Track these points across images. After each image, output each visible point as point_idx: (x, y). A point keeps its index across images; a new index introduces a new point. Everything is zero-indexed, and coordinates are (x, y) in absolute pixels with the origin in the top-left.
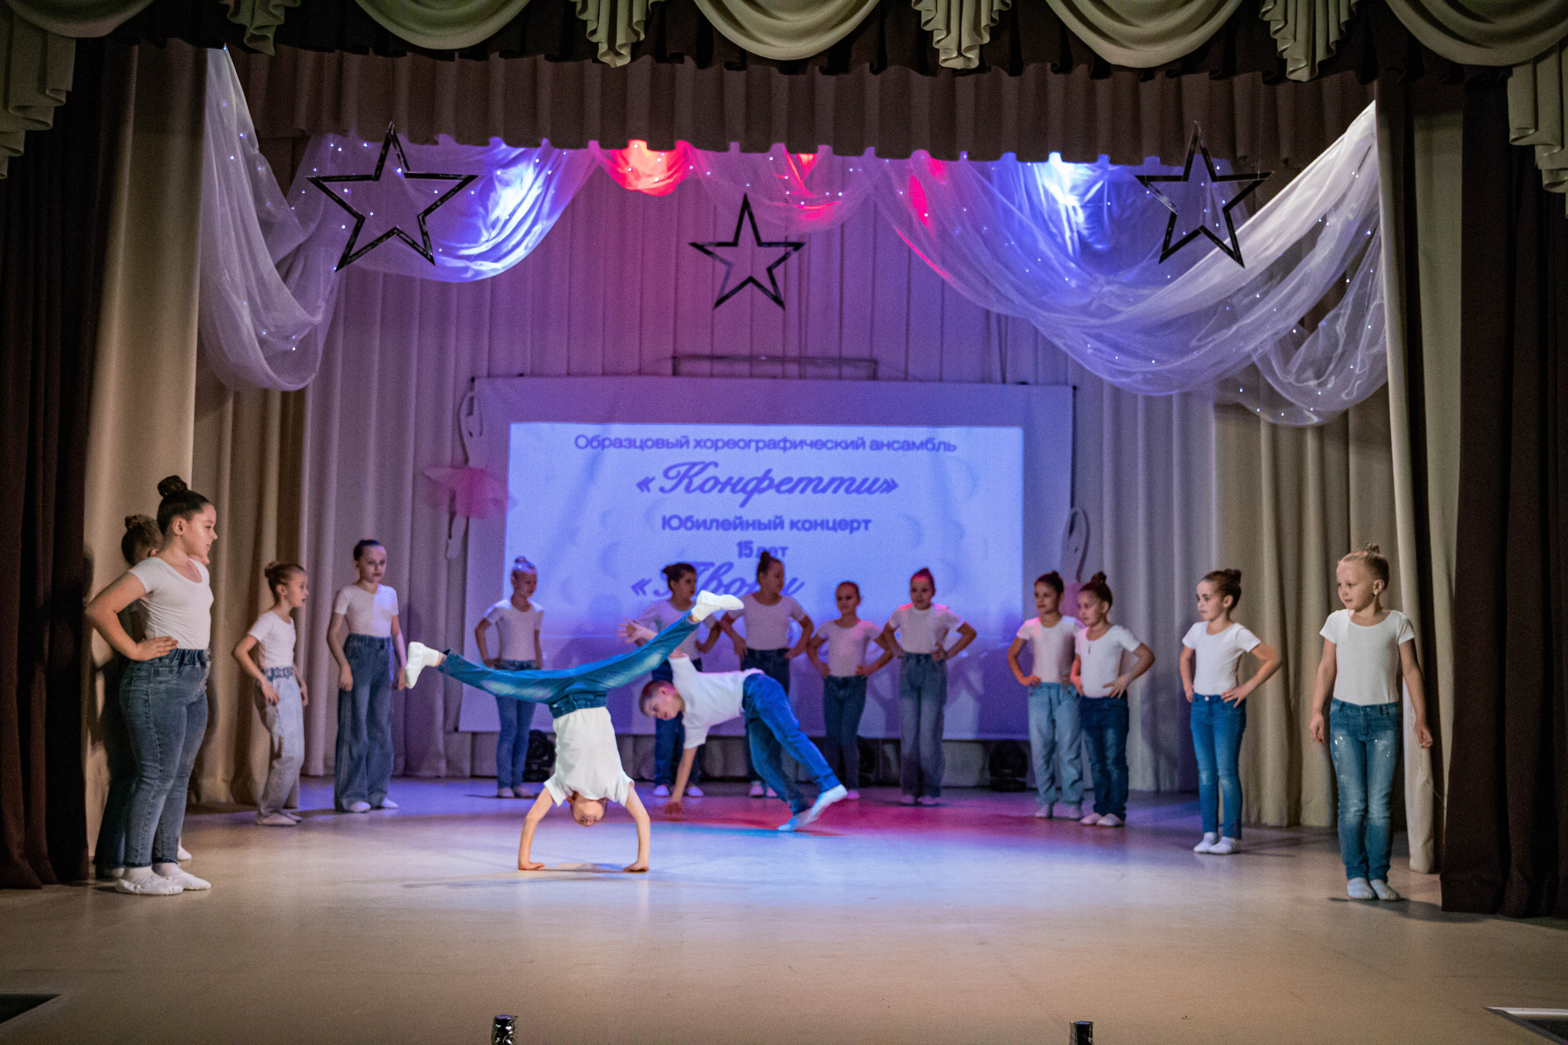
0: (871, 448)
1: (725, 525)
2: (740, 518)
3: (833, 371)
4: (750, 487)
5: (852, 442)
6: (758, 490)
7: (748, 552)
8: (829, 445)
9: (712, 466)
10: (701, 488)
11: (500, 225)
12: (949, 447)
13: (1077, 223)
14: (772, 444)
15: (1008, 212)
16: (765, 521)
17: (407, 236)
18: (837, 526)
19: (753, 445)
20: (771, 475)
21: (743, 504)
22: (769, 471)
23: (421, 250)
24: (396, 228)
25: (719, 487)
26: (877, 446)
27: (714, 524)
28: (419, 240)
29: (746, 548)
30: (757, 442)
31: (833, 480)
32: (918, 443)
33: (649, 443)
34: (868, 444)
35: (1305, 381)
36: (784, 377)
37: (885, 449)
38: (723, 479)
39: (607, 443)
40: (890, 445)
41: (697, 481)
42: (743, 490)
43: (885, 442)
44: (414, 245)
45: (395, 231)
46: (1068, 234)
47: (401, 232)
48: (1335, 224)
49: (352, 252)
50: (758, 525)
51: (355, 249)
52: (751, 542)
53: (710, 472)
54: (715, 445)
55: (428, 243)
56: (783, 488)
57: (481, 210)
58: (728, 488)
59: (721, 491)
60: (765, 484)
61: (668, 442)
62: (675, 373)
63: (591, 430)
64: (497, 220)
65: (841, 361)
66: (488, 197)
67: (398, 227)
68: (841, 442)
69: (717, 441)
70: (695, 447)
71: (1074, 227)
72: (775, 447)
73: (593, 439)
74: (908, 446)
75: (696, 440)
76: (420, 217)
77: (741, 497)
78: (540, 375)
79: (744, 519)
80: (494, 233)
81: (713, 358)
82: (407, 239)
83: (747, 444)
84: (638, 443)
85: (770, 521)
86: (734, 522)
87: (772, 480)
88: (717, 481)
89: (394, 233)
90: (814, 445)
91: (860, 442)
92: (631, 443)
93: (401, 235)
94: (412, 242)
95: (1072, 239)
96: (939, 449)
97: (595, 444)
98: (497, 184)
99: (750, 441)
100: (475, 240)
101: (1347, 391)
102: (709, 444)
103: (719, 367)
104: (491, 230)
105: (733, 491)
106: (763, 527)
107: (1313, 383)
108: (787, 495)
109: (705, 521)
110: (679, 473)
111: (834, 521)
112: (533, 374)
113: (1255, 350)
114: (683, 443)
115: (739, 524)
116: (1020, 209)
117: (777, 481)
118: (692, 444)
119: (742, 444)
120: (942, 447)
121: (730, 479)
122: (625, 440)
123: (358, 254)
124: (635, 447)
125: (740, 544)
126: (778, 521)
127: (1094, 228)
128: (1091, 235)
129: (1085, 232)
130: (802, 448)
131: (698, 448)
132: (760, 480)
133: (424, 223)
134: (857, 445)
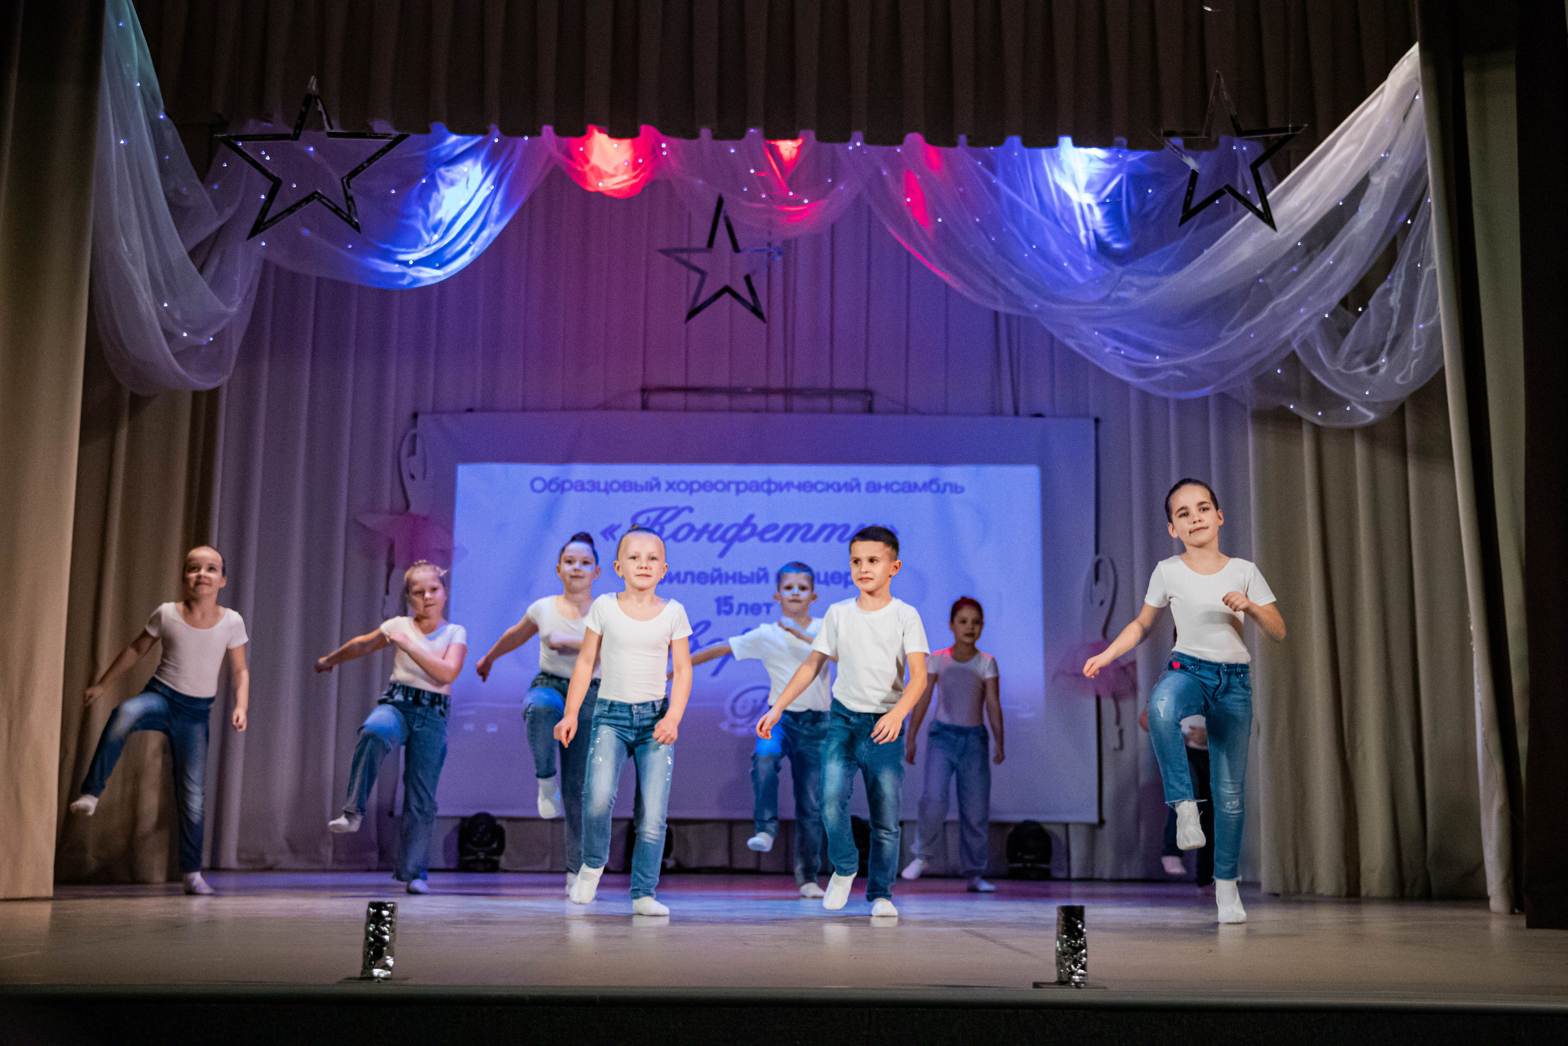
0: (867, 490)
1: (701, 578)
2: (719, 570)
3: (823, 403)
4: (729, 535)
5: (846, 484)
6: (738, 538)
7: (727, 608)
8: (820, 487)
9: (686, 512)
10: (674, 536)
11: (442, 229)
12: (956, 489)
13: (1093, 222)
14: (754, 487)
15: (1013, 205)
16: (747, 573)
17: (330, 201)
18: (829, 579)
19: (733, 487)
20: (754, 521)
21: (722, 554)
22: (751, 517)
23: (345, 216)
24: (316, 192)
25: (694, 535)
26: (874, 487)
27: (689, 577)
28: (343, 206)
29: (726, 604)
30: (738, 484)
31: (824, 527)
32: (920, 484)
33: (615, 486)
34: (863, 487)
35: (1355, 367)
36: (767, 410)
37: (883, 490)
38: (699, 526)
39: (567, 486)
40: (888, 487)
41: (669, 529)
42: (722, 538)
43: (883, 484)
44: (337, 210)
45: (316, 195)
46: (1082, 233)
47: (323, 197)
48: (1380, 182)
49: (266, 220)
50: (739, 578)
51: (270, 215)
52: (731, 598)
53: (684, 518)
54: (690, 487)
55: (353, 209)
56: (768, 536)
57: (421, 211)
58: (705, 536)
59: (697, 539)
60: (747, 531)
61: (636, 485)
62: (645, 407)
63: (548, 471)
64: (440, 222)
65: (831, 392)
66: (429, 198)
67: (319, 191)
68: (834, 483)
69: (692, 483)
70: (667, 490)
71: (1090, 225)
72: (757, 490)
73: (551, 482)
74: (911, 487)
75: (668, 483)
76: (345, 180)
77: (720, 546)
78: (493, 410)
79: (723, 571)
80: (436, 237)
81: (686, 390)
82: (330, 204)
83: (727, 486)
84: (602, 486)
85: (752, 574)
86: (712, 574)
87: (754, 527)
88: (692, 528)
89: (314, 198)
90: (802, 487)
91: (854, 483)
92: (595, 486)
93: (323, 200)
94: (334, 208)
95: (1087, 237)
96: (944, 491)
97: (553, 487)
98: (439, 182)
99: (730, 483)
100: (414, 243)
101: (1401, 375)
102: (683, 486)
103: (694, 400)
104: (432, 233)
105: (711, 539)
106: (744, 580)
107: (1363, 369)
108: (771, 544)
109: (678, 574)
110: (649, 519)
111: (826, 574)
112: (483, 410)
113: (1295, 334)
114: (653, 486)
115: (718, 577)
116: (1029, 202)
117: (760, 528)
118: (664, 486)
119: (720, 486)
120: (948, 488)
121: (707, 526)
122: (589, 482)
123: (273, 220)
124: (599, 490)
125: (718, 600)
126: (761, 573)
127: (1113, 226)
128: (1110, 234)
129: (1102, 232)
130: (789, 490)
131: (671, 492)
132: (742, 527)
133: (349, 187)
134: (852, 486)
